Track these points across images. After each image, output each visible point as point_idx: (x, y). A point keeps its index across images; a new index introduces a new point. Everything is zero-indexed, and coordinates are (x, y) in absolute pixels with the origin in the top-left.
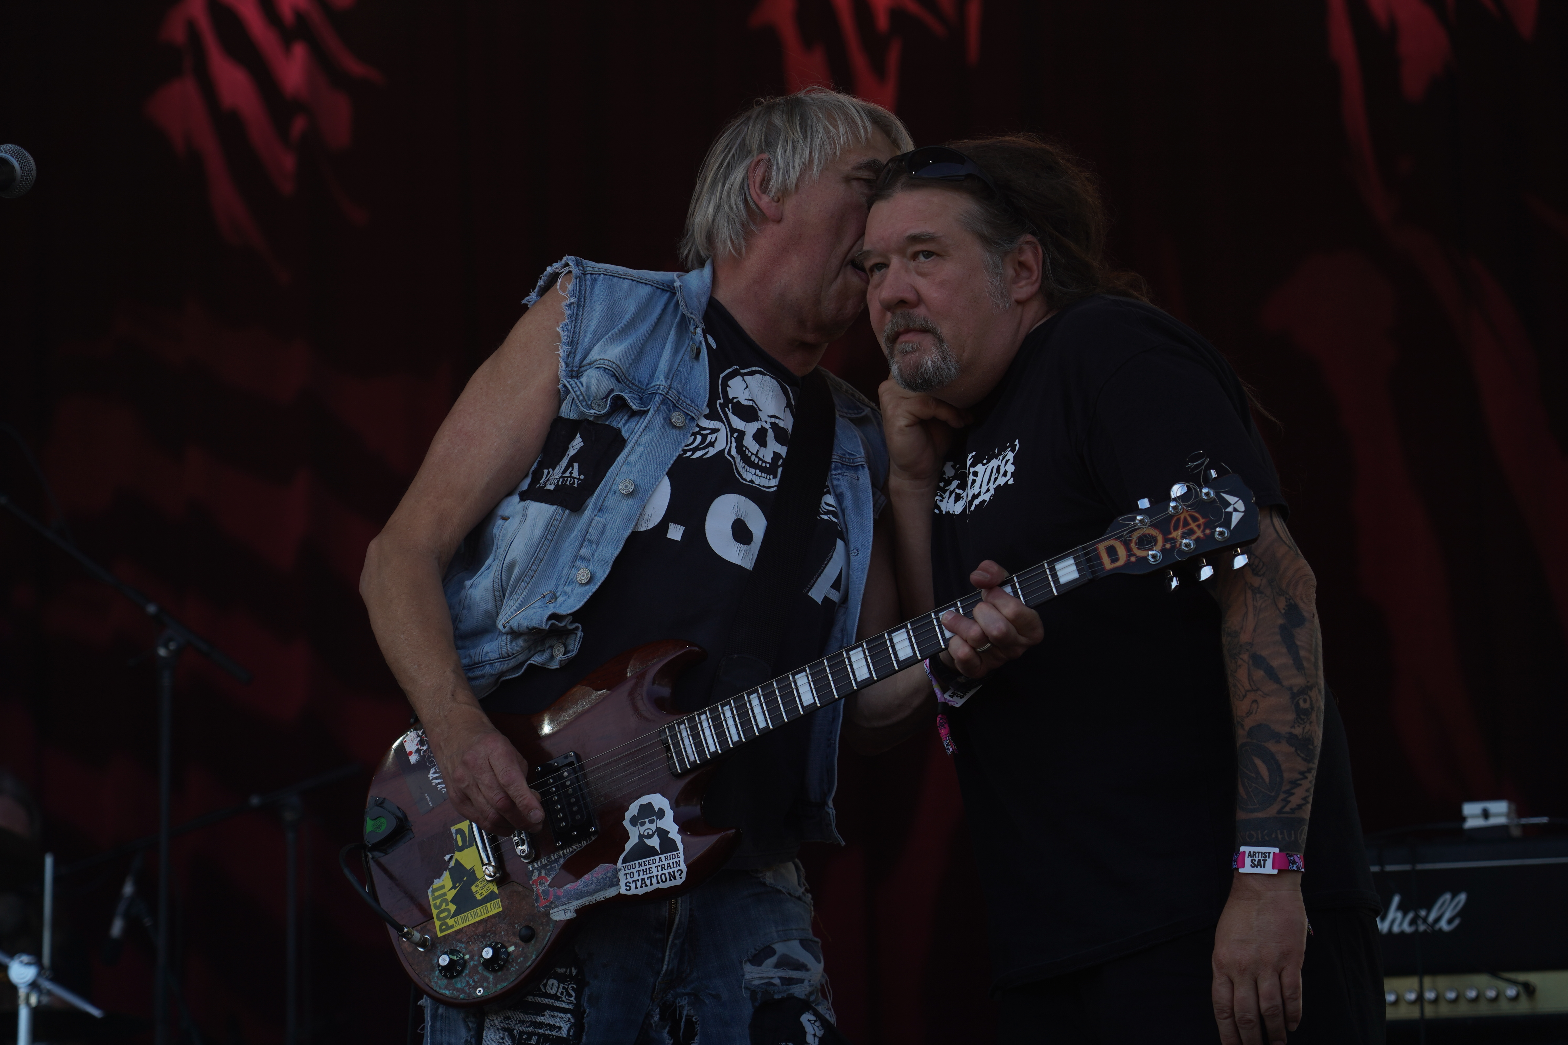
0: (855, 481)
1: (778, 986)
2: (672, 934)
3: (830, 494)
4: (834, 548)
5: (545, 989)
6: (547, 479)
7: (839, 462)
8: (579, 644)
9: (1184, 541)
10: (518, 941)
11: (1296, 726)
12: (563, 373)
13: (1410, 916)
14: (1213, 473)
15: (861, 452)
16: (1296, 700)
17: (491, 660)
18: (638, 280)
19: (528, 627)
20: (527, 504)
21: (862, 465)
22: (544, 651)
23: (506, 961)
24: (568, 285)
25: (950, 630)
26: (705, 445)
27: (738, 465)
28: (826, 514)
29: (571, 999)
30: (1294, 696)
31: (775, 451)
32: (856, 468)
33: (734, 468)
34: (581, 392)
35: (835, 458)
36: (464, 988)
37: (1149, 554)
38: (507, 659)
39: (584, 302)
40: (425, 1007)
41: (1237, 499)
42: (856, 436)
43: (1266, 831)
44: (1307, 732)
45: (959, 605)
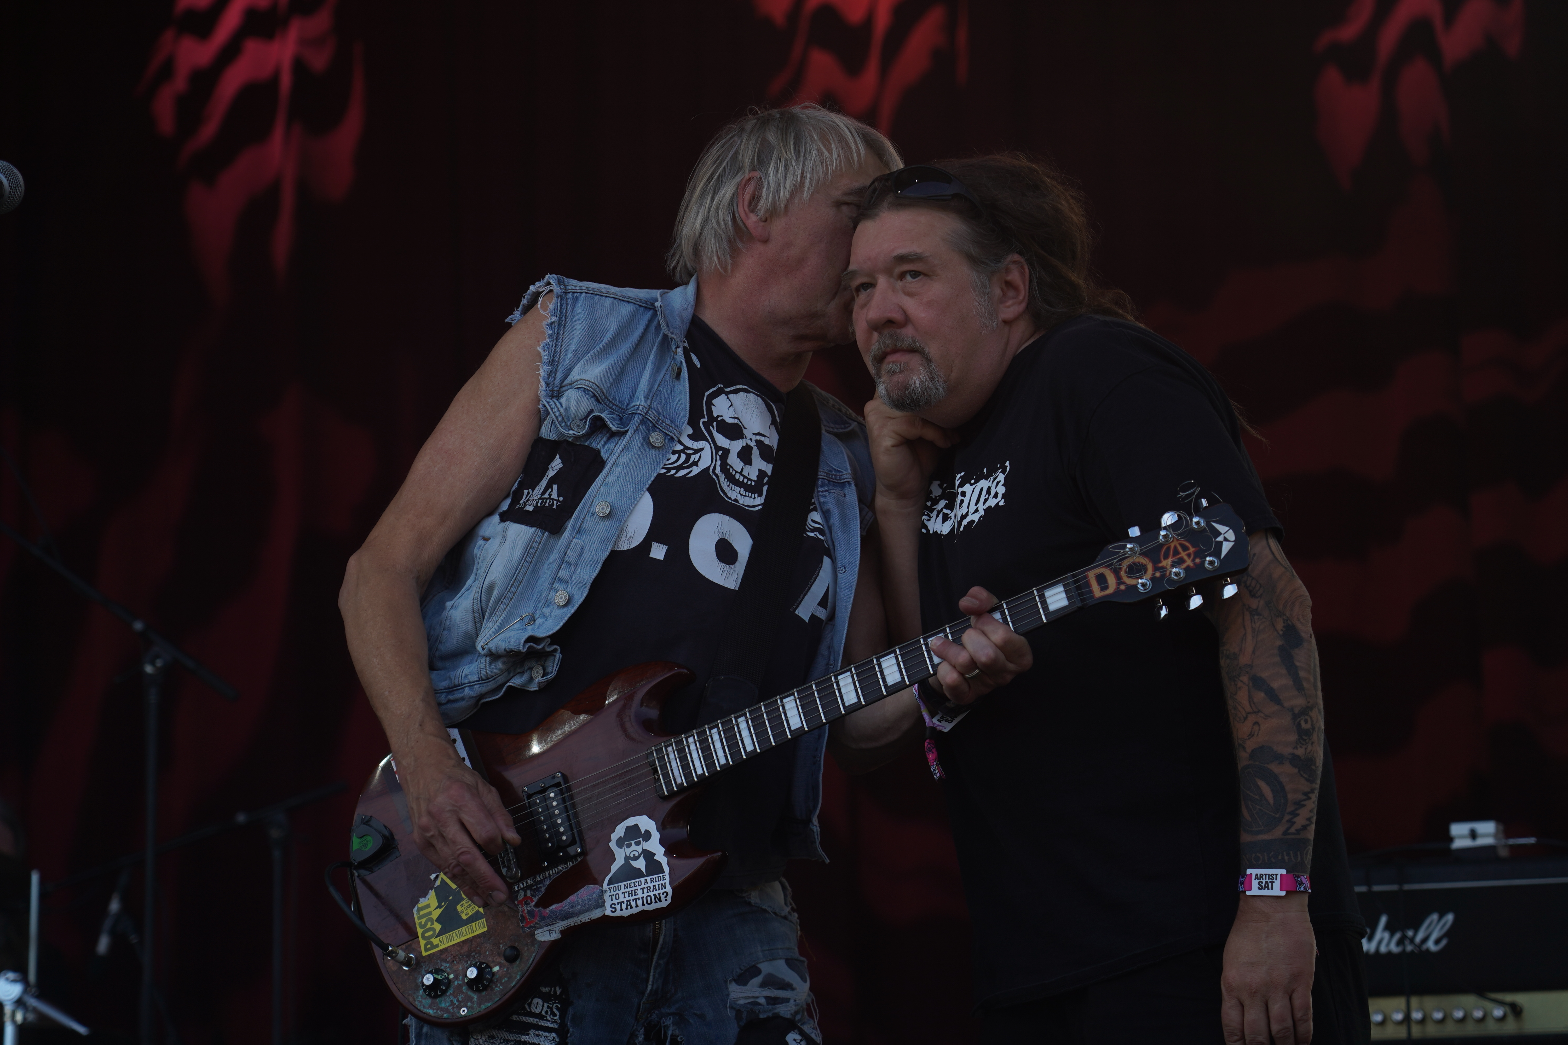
0: (841, 498)
1: (763, 1006)
2: (656, 954)
3: (817, 511)
4: (820, 565)
5: (530, 1008)
6: (527, 499)
7: (826, 479)
8: (558, 666)
9: (1174, 570)
10: (503, 961)
11: (1298, 746)
12: (543, 393)
13: (1398, 936)
14: (1204, 502)
15: (847, 469)
16: (1298, 721)
17: (470, 683)
18: (621, 298)
19: (505, 649)
20: (506, 526)
21: (848, 482)
22: (523, 673)
23: (491, 981)
24: (549, 304)
25: (938, 656)
26: (688, 464)
27: (722, 484)
28: (812, 531)
29: (556, 1018)
30: (1295, 717)
31: (760, 468)
32: (842, 485)
33: (718, 486)
34: (560, 413)
35: (821, 474)
36: (448, 1008)
37: (1138, 583)
38: (486, 681)
39: (565, 321)
40: (409, 1026)
41: (1227, 528)
42: (842, 452)
43: (1272, 853)
44: (1309, 753)
45: (948, 631)
